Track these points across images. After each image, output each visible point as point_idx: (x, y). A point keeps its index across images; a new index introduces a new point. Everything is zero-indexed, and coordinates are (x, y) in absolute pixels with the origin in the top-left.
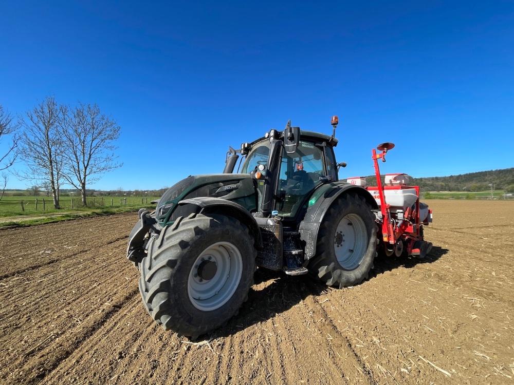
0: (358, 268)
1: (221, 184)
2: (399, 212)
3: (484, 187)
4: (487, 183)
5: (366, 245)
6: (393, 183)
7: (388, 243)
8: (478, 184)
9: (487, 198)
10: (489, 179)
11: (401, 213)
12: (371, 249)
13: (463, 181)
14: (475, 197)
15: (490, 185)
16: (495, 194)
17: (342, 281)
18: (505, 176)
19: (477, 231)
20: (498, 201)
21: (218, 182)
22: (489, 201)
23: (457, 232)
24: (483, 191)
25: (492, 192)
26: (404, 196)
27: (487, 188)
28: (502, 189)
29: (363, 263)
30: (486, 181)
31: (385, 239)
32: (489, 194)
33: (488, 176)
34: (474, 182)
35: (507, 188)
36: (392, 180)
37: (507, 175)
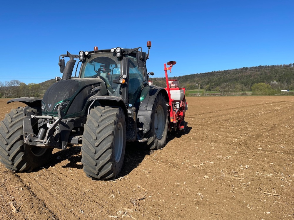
0: (162, 138)
1: (93, 86)
2: (177, 104)
3: (194, 86)
4: (195, 83)
5: (164, 124)
6: (171, 85)
7: (173, 122)
8: (190, 85)
9: (195, 95)
10: (196, 80)
11: (178, 104)
12: (166, 126)
13: (182, 81)
14: (189, 95)
15: (197, 85)
16: (200, 92)
17: (158, 145)
18: (204, 78)
19: (199, 116)
20: (201, 97)
21: (91, 85)
22: (197, 97)
23: (191, 117)
24: (193, 89)
25: (198, 90)
26: (181, 94)
27: (195, 87)
28: (203, 88)
29: (164, 135)
30: (194, 82)
31: (172, 120)
32: (197, 92)
33: (196, 78)
34: (188, 82)
35: (205, 87)
36: (171, 84)
37: (206, 78)
